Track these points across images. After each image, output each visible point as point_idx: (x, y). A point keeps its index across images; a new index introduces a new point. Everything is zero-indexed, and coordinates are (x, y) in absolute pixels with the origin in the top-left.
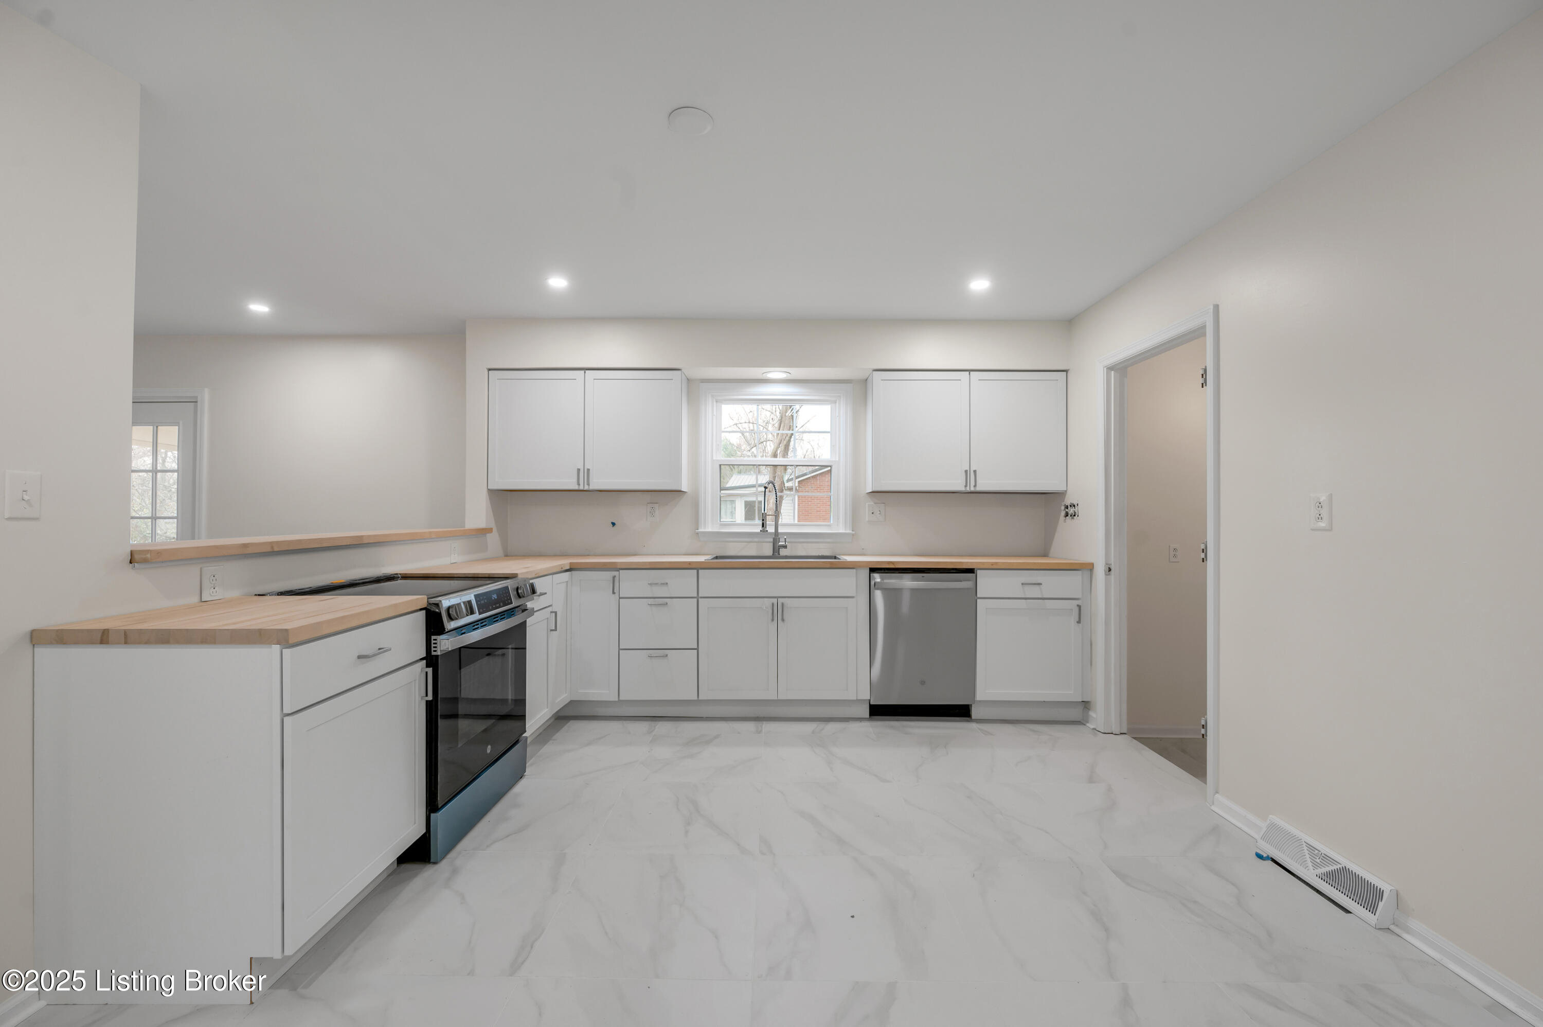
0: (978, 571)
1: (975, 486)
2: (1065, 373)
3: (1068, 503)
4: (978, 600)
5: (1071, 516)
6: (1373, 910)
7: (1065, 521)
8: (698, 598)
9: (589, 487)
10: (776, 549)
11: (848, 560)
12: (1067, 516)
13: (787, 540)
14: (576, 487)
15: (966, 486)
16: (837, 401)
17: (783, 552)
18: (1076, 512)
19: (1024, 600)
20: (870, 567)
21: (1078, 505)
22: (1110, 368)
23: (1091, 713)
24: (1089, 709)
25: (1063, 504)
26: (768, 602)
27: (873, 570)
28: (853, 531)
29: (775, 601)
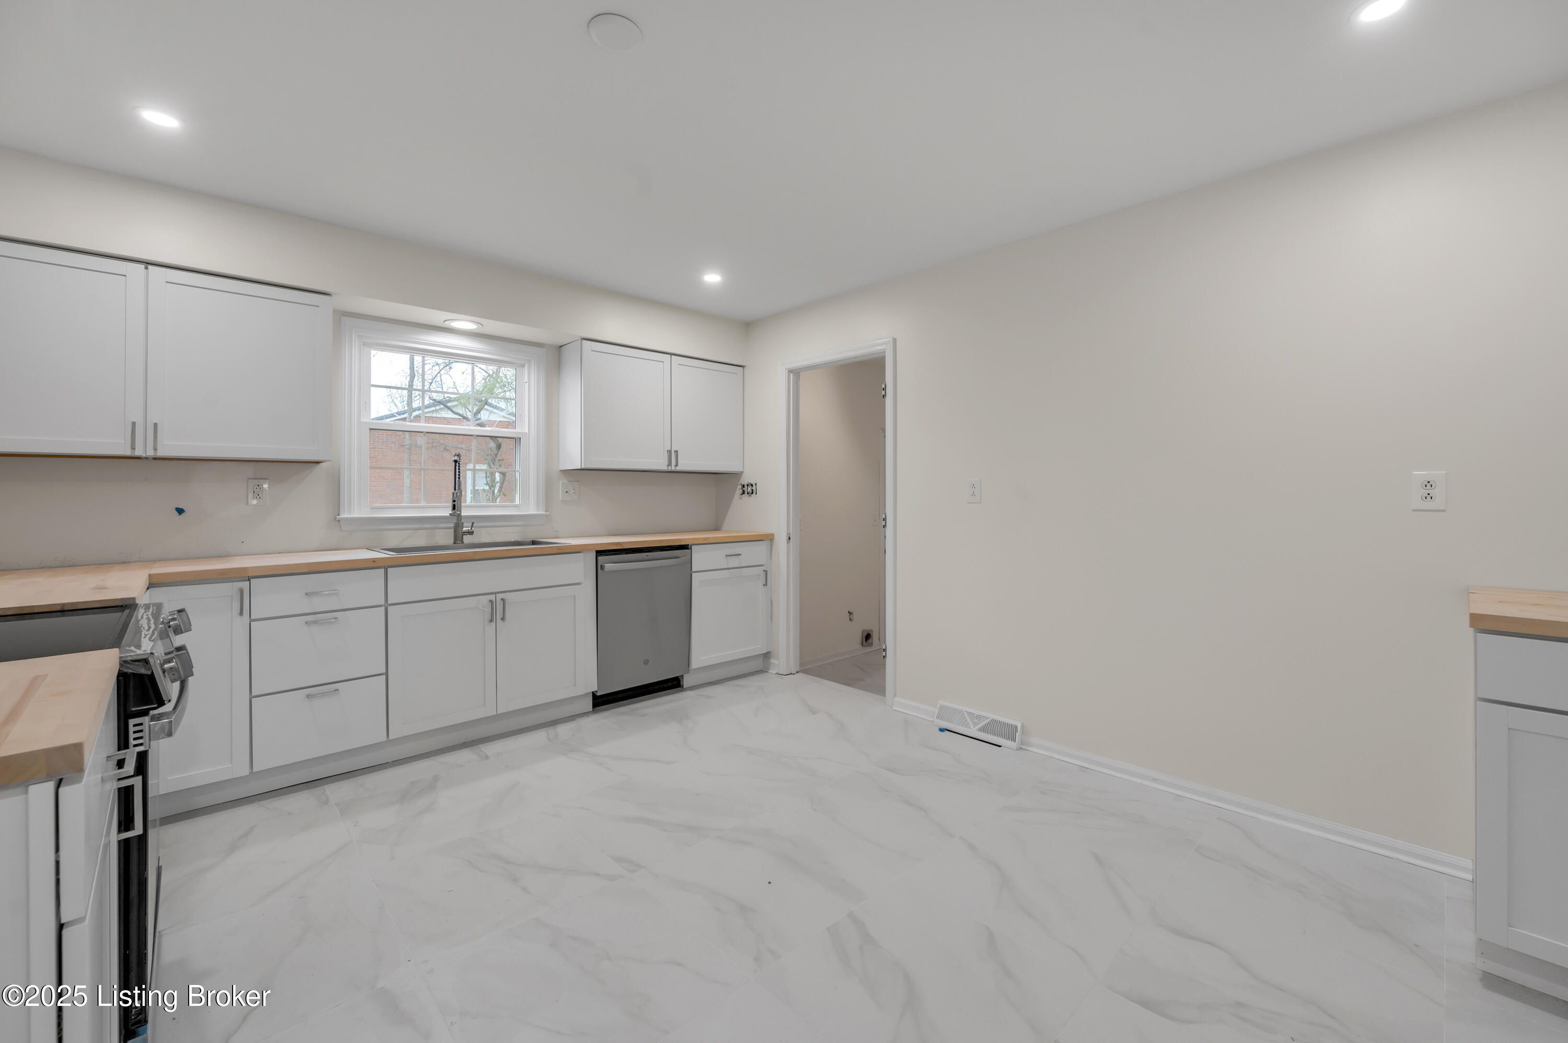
0: (693, 547)
1: (677, 465)
2: (742, 368)
3: (745, 483)
4: (693, 574)
5: (748, 493)
6: (1014, 740)
7: (741, 498)
8: (386, 606)
9: (156, 453)
10: (458, 536)
11: (573, 544)
12: (744, 493)
13: (474, 525)
14: (128, 453)
15: (670, 464)
16: (526, 365)
17: (467, 539)
18: (755, 490)
19: (727, 570)
20: (597, 550)
21: (756, 484)
22: (790, 371)
23: (772, 661)
24: (769, 658)
25: (740, 483)
26: (484, 600)
27: (599, 553)
28: (546, 512)
29: (492, 597)
